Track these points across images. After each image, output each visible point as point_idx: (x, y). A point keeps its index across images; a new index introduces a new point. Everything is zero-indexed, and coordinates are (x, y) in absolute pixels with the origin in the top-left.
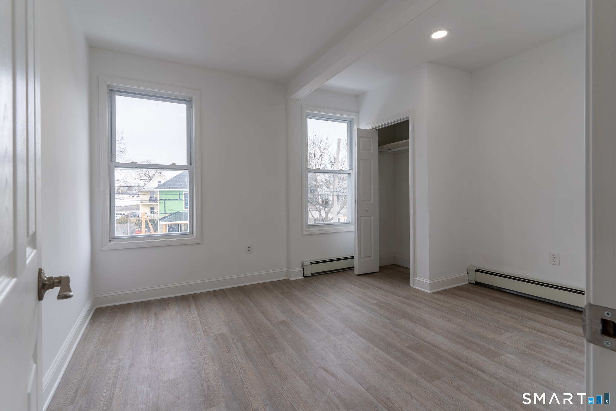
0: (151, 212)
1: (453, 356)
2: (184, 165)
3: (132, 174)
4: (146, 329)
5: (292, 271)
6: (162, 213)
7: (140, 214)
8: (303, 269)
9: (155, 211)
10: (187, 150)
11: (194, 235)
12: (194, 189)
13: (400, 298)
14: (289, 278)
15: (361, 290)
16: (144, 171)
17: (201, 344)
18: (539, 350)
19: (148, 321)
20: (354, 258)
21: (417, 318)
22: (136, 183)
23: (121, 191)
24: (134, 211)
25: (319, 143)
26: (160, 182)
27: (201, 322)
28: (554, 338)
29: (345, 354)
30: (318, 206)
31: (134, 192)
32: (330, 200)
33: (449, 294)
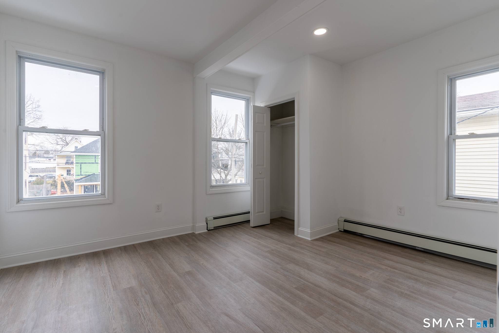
0: (67, 174)
1: (331, 294)
2: (96, 131)
3: (48, 140)
4: (53, 288)
5: (197, 225)
6: (78, 175)
7: (56, 175)
8: (207, 223)
9: (72, 173)
10: (100, 118)
11: (106, 195)
12: (106, 154)
13: (287, 246)
14: (194, 232)
15: (256, 240)
16: (61, 137)
17: (110, 300)
18: (394, 283)
19: (56, 280)
20: (250, 213)
21: (302, 262)
22: (53, 148)
23: (37, 155)
24: (50, 173)
25: (221, 117)
26: (76, 147)
27: (110, 277)
28: (403, 273)
29: (244, 298)
30: (219, 170)
31: (51, 156)
32: (229, 165)
33: (325, 240)
